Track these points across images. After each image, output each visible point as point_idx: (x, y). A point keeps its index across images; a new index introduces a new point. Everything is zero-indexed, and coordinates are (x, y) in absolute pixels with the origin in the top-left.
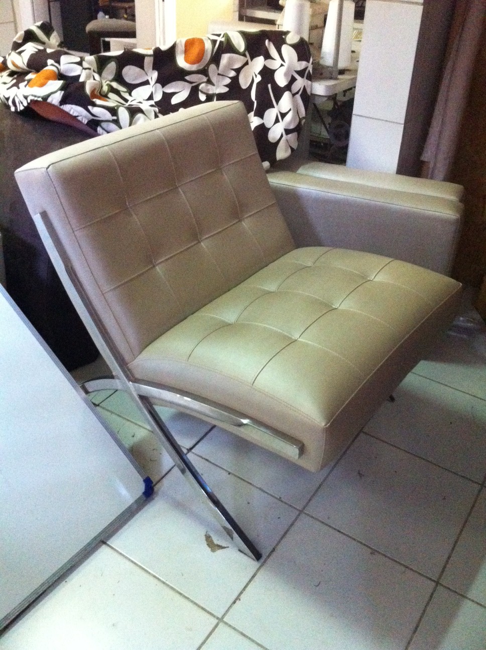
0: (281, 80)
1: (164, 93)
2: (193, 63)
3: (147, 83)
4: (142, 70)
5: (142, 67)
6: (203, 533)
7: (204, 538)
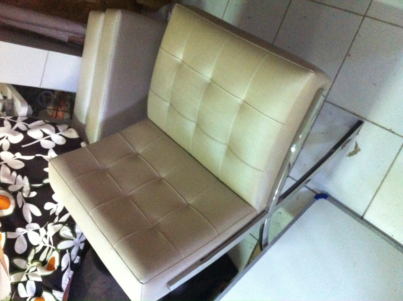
0: (18, 138)
1: (33, 222)
2: (9, 203)
3: (26, 235)
4: (18, 239)
5: (14, 240)
6: (348, 158)
7: (351, 157)
